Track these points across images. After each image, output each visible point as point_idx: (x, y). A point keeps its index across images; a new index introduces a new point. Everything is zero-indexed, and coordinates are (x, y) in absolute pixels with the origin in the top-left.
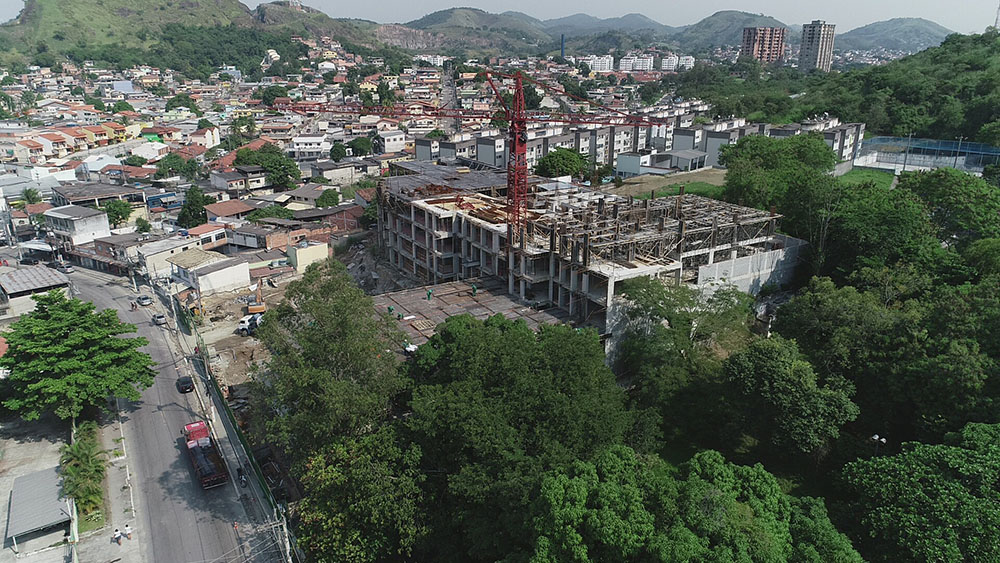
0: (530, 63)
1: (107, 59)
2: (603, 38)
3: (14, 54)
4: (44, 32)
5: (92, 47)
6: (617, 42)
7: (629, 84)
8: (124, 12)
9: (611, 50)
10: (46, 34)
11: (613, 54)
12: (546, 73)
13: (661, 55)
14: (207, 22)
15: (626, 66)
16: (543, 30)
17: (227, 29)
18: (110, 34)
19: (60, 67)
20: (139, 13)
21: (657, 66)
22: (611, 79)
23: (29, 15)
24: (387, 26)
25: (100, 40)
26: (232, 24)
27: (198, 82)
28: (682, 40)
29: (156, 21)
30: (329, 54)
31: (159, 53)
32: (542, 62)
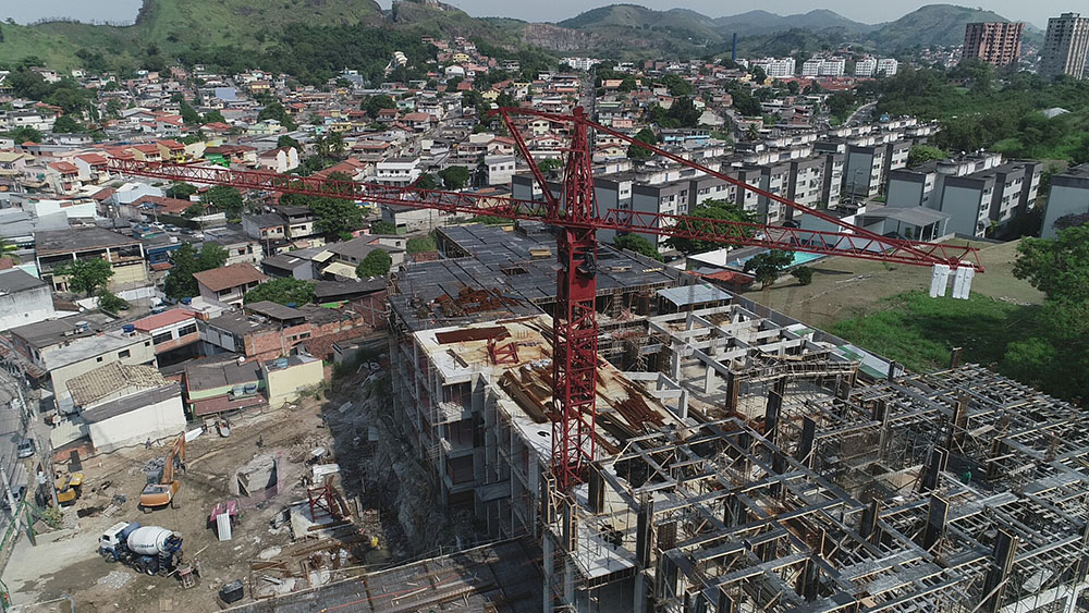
0: (693, 67)
1: (218, 63)
2: (783, 37)
3: (126, 57)
4: (158, 34)
5: (205, 49)
6: (800, 43)
7: (814, 93)
8: (245, 11)
9: (793, 52)
10: (160, 35)
11: (794, 57)
12: (712, 79)
13: (854, 57)
14: (333, 21)
15: (810, 71)
16: (712, 29)
17: (353, 29)
18: (227, 36)
19: (169, 72)
20: (261, 12)
21: (849, 70)
22: (792, 87)
23: (145, 15)
24: (536, 25)
25: (215, 42)
26: (360, 23)
27: (312, 88)
28: (879, 40)
29: (278, 20)
30: (460, 57)
31: (277, 55)
32: (708, 66)
